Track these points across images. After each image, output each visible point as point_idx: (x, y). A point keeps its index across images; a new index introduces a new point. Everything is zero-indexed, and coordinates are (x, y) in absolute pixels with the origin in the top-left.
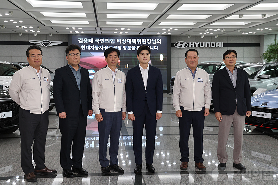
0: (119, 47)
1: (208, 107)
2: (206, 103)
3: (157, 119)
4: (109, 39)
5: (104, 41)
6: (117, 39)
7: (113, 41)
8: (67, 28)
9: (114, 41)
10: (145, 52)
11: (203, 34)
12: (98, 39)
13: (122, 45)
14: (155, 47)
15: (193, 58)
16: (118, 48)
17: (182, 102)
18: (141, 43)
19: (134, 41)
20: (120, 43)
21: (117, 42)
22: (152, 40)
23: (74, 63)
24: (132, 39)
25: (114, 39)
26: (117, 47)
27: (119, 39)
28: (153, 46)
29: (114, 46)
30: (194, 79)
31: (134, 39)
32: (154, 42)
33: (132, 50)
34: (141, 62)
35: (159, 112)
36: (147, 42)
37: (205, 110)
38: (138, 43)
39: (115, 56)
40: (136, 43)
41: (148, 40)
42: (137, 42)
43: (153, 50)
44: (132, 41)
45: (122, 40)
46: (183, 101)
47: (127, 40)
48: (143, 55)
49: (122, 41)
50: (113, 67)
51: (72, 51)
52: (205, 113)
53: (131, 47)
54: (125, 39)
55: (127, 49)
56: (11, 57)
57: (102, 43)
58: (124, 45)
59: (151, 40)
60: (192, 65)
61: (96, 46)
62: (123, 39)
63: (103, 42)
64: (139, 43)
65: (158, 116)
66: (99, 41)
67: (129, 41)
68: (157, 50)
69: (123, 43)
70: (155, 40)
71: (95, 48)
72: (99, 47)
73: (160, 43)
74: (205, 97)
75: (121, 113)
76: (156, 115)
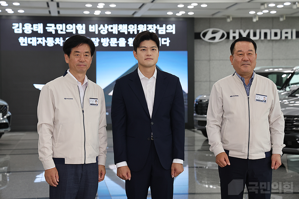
2: (274, 143)
3: (172, 176)
4: (74, 25)
5: (64, 29)
6: (90, 26)
9: (84, 29)
10: (149, 44)
11: (256, 13)
13: (100, 36)
14: (163, 39)
15: (246, 54)
17: (225, 141)
18: (136, 33)
19: (123, 28)
20: (97, 33)
21: (90, 30)
22: (158, 26)
24: (118, 26)
25: (84, 25)
27: (94, 26)
31: (124, 25)
32: (162, 31)
33: (120, 45)
34: (141, 65)
35: (177, 161)
37: (273, 157)
38: (131, 33)
40: (126, 33)
41: (150, 26)
42: (129, 30)
44: (118, 28)
45: (99, 27)
46: (227, 140)
47: (110, 26)
49: (100, 29)
50: (80, 75)
52: (273, 163)
53: (118, 40)
54: (106, 25)
55: (109, 44)
57: (59, 32)
58: (104, 36)
59: (156, 26)
61: (48, 38)
62: (102, 26)
63: (62, 31)
64: (133, 32)
65: (175, 169)
66: (55, 28)
67: (113, 28)
68: (168, 45)
69: (102, 32)
70: (162, 27)
71: (47, 42)
72: (54, 40)
73: (174, 33)
74: (272, 132)
75: (95, 166)
76: (173, 168)
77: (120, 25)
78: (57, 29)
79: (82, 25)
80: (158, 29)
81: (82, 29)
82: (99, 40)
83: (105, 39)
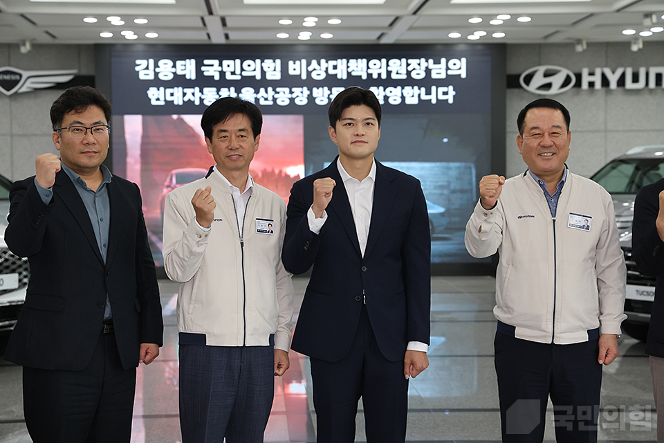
0: (297, 91)
1: (612, 327)
2: (605, 311)
3: (407, 377)
4: (258, 61)
5: (238, 71)
6: (291, 63)
7: (272, 69)
8: (87, 20)
9: (279, 69)
10: (359, 112)
11: (638, 33)
13: (311, 83)
14: (441, 90)
15: (546, 134)
16: (294, 96)
17: (507, 307)
18: (384, 76)
19: (359, 67)
20: (304, 77)
21: (291, 72)
22: (431, 61)
23: (84, 160)
24: (348, 62)
25: (278, 61)
26: (291, 92)
27: (298, 62)
28: (434, 88)
29: (278, 89)
30: (554, 215)
31: (359, 60)
32: (439, 72)
35: (415, 346)
36: (408, 73)
37: (602, 340)
38: (375, 76)
39: (243, 133)
40: (364, 77)
41: (414, 62)
42: (370, 71)
43: (434, 101)
44: (348, 67)
45: (309, 64)
46: (510, 304)
47: (332, 63)
48: (350, 124)
49: (310, 69)
50: (236, 174)
51: (76, 112)
52: (603, 352)
54: (323, 61)
57: (229, 77)
58: (319, 84)
59: (427, 61)
60: (541, 164)
61: (205, 90)
62: (314, 62)
63: (233, 73)
64: (379, 75)
65: (412, 363)
66: (220, 69)
67: (338, 67)
68: (451, 101)
69: (314, 76)
70: (440, 63)
71: (203, 97)
72: (218, 94)
73: (464, 76)
74: (602, 290)
75: (268, 352)
76: (407, 361)
77: (352, 61)
78: (224, 70)
79: (274, 62)
80: (430, 67)
81: (275, 70)
82: (308, 92)
83: (321, 89)
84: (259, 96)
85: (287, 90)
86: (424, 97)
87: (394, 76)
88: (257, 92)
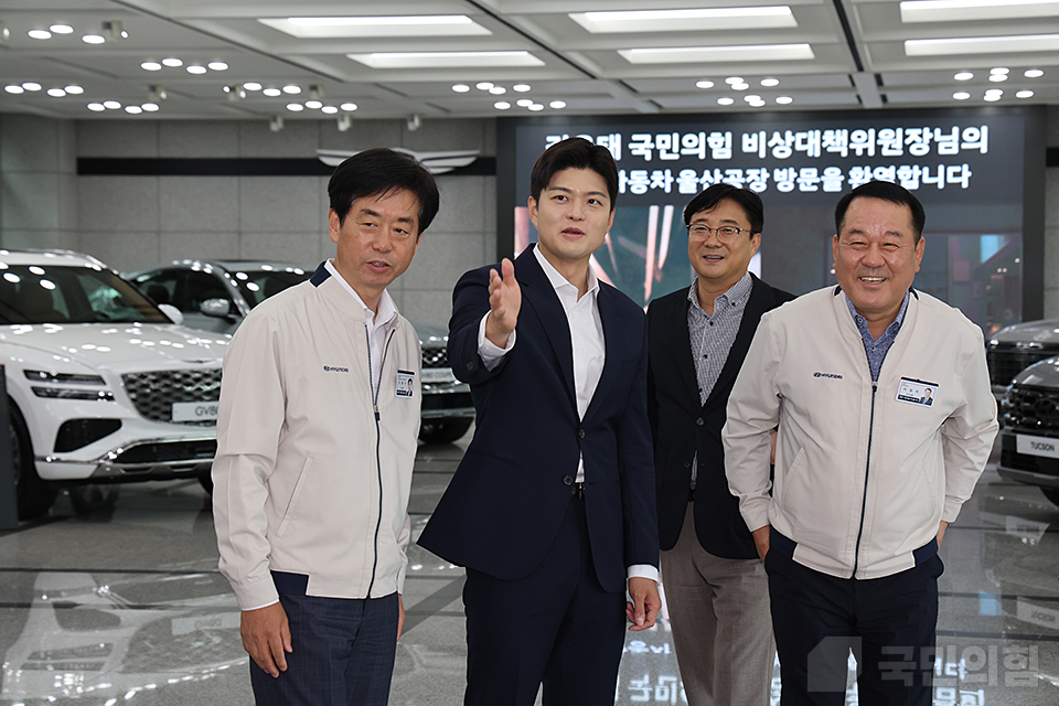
0: (752, 173)
4: (702, 135)
5: (676, 149)
6: (745, 136)
7: (721, 146)
9: (729, 144)
12: (648, 138)
13: (771, 163)
14: (951, 170)
16: (749, 180)
18: (871, 153)
19: (837, 141)
20: (762, 155)
21: (746, 149)
22: (938, 131)
24: (822, 134)
25: (729, 135)
26: (745, 176)
27: (755, 136)
28: (941, 168)
29: (728, 172)
31: (838, 131)
32: (948, 144)
33: (827, 188)
36: (906, 148)
38: (859, 153)
40: (844, 154)
41: (913, 133)
42: (852, 146)
43: (941, 186)
44: (822, 141)
45: (769, 138)
47: (800, 136)
49: (771, 144)
53: (820, 174)
54: (788, 134)
55: (797, 185)
56: (240, 233)
57: (664, 156)
58: (783, 164)
59: (932, 131)
61: (634, 174)
62: (777, 135)
63: (669, 151)
64: (865, 150)
66: (652, 146)
67: (809, 141)
68: (965, 185)
69: (776, 153)
70: (950, 133)
71: (630, 183)
72: (649, 178)
73: (984, 150)
77: (829, 134)
78: (658, 147)
79: (723, 135)
80: (936, 140)
81: (724, 146)
82: (768, 175)
83: (785, 170)
84: (702, 181)
85: (739, 172)
86: (927, 180)
87: (885, 152)
88: (700, 175)
